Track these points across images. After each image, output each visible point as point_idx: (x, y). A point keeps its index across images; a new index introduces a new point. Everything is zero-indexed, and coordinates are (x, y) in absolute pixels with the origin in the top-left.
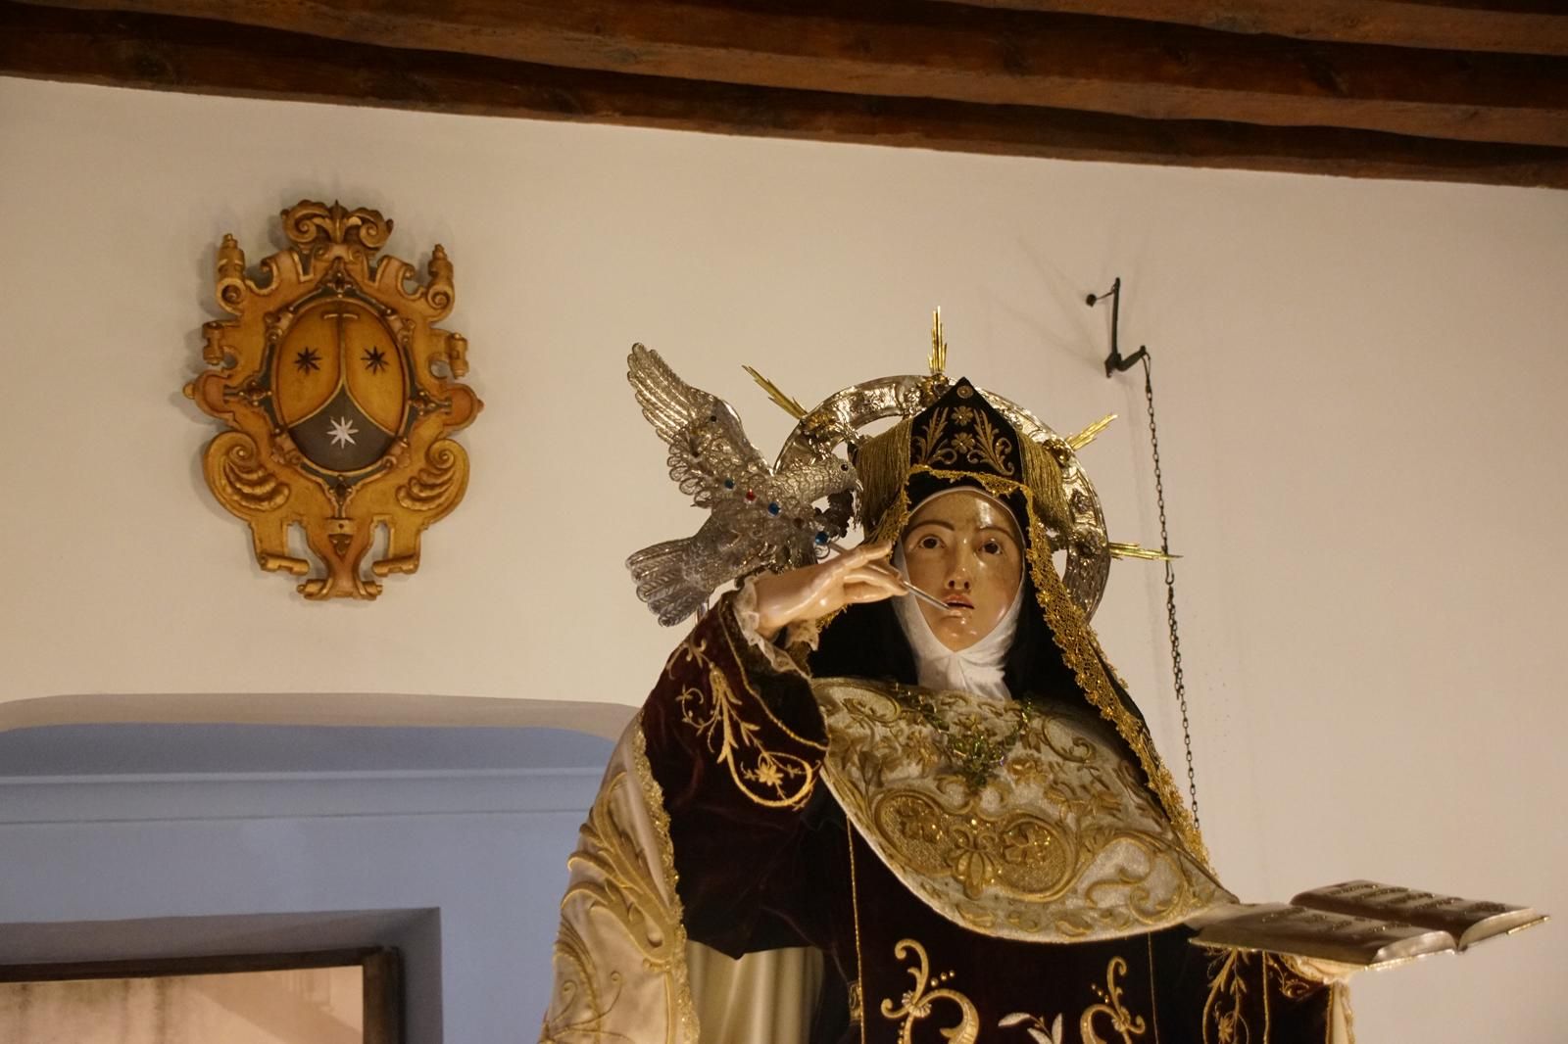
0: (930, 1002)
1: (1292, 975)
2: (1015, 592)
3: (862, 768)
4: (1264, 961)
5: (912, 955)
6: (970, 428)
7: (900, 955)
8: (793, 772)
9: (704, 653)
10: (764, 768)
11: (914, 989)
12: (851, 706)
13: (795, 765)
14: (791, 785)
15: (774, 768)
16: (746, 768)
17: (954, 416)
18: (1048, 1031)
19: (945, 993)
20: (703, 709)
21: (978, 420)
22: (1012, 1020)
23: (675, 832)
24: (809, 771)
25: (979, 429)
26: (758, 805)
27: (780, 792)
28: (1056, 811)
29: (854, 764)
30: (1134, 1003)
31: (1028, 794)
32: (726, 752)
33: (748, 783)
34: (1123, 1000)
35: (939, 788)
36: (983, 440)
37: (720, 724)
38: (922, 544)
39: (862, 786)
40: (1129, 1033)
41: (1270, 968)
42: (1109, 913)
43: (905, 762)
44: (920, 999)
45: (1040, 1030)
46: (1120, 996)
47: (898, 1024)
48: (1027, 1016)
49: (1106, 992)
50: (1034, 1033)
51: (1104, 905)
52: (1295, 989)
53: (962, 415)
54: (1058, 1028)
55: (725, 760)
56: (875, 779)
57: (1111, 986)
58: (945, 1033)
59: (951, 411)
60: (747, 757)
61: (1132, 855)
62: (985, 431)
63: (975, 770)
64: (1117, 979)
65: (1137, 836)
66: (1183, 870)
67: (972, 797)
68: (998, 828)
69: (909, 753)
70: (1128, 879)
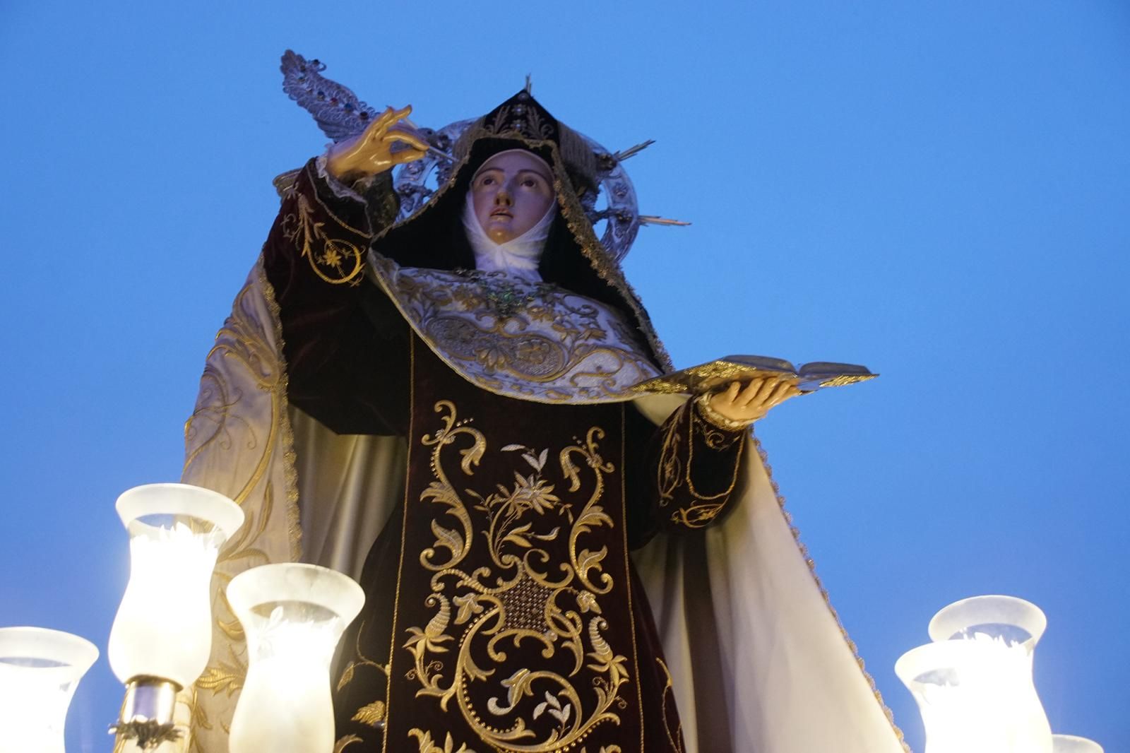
0: (455, 435)
1: (711, 427)
2: (545, 211)
3: (423, 303)
4: (691, 420)
5: (446, 411)
6: (524, 117)
7: (438, 409)
8: (347, 254)
9: (297, 190)
10: (328, 253)
11: (444, 428)
13: (348, 248)
15: (335, 252)
16: (318, 255)
17: (513, 110)
18: (537, 457)
19: (465, 430)
21: (530, 112)
22: (512, 448)
23: (283, 316)
24: (358, 255)
25: (530, 117)
26: (327, 283)
27: (341, 272)
28: (557, 335)
29: (416, 298)
30: (605, 452)
31: (542, 326)
32: (306, 248)
33: (320, 267)
34: (596, 451)
35: (477, 318)
36: (532, 123)
37: (303, 229)
38: (483, 183)
39: (422, 313)
40: (601, 471)
41: (695, 424)
42: (585, 390)
43: (454, 302)
44: (450, 431)
45: (531, 455)
46: (595, 448)
47: (431, 449)
48: (522, 447)
49: (585, 442)
50: (526, 456)
51: (581, 385)
52: (715, 438)
53: (519, 110)
54: (544, 455)
55: (306, 253)
56: (432, 308)
57: (589, 440)
58: (462, 452)
59: (512, 108)
60: (318, 248)
61: (606, 360)
62: (534, 119)
63: (505, 312)
64: (595, 439)
65: (613, 350)
66: (645, 372)
67: (500, 324)
68: (513, 344)
69: (457, 296)
70: (602, 373)
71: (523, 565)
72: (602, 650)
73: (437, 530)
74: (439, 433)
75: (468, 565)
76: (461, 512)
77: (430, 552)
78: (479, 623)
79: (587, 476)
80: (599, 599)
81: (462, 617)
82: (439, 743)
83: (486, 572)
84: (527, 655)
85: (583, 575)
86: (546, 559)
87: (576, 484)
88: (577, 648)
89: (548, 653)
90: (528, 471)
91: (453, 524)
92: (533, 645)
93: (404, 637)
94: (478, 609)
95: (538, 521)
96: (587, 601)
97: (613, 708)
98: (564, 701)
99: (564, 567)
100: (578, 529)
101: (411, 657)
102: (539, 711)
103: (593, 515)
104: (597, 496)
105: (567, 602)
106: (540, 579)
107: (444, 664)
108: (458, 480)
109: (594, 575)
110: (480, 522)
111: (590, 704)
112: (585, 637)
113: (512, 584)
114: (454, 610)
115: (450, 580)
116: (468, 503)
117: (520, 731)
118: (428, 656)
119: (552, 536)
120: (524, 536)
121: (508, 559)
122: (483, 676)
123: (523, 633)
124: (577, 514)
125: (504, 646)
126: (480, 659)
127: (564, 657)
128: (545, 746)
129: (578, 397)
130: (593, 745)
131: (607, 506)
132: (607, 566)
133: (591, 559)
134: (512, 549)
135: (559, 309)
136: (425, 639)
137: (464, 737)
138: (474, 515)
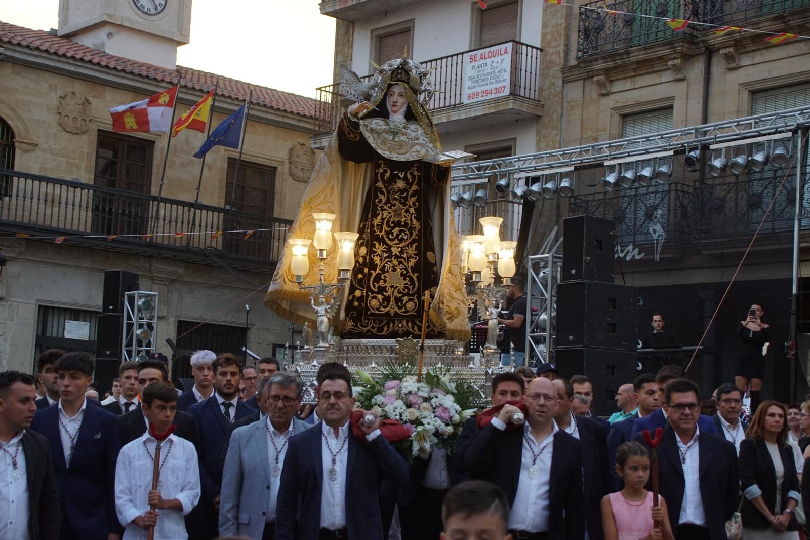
0: (383, 170)
2: (405, 104)
3: (376, 134)
5: (381, 163)
6: (401, 74)
7: (379, 162)
9: (344, 117)
12: (376, 123)
14: (356, 137)
18: (402, 174)
19: (385, 168)
22: (396, 172)
24: (358, 135)
27: (354, 138)
28: (407, 140)
29: (374, 133)
30: (418, 170)
31: (404, 138)
33: (350, 137)
34: (416, 170)
35: (388, 136)
37: (345, 129)
38: (390, 96)
39: (375, 136)
40: (417, 175)
42: (413, 157)
45: (400, 174)
47: (378, 173)
48: (398, 172)
49: (414, 168)
54: (403, 174)
55: (346, 134)
56: (378, 135)
58: (385, 174)
59: (398, 70)
60: (349, 133)
62: (404, 74)
63: (395, 134)
64: (416, 167)
65: (420, 144)
66: (427, 150)
67: (394, 138)
68: (397, 144)
69: (384, 131)
70: (417, 152)
71: (398, 203)
72: (414, 221)
73: (379, 195)
74: (380, 169)
75: (386, 204)
76: (384, 190)
77: (377, 200)
78: (388, 217)
79: (413, 178)
80: (415, 209)
81: (384, 216)
82: (380, 245)
83: (389, 205)
84: (398, 224)
85: (411, 204)
86: (403, 201)
87: (411, 180)
88: (409, 222)
89: (403, 223)
90: (399, 178)
91: (382, 193)
92: (400, 222)
93: (372, 220)
94: (388, 214)
95: (402, 191)
96: (412, 210)
97: (416, 235)
98: (406, 234)
99: (407, 202)
100: (410, 192)
101: (374, 226)
102: (400, 237)
103: (414, 187)
104: (416, 182)
105: (407, 211)
106: (401, 206)
107: (380, 227)
108: (384, 182)
109: (414, 204)
110: (388, 192)
111: (411, 234)
112: (411, 219)
113: (395, 208)
114: (383, 214)
116: (386, 187)
117: (396, 242)
118: (377, 225)
119: (404, 195)
120: (398, 196)
121: (394, 201)
122: (388, 229)
123: (397, 219)
124: (410, 188)
125: (393, 222)
126: (388, 226)
127: (406, 224)
128: (402, 245)
129: (411, 159)
130: (411, 244)
131: (418, 184)
132: (417, 200)
133: (413, 199)
134: (395, 199)
135: (409, 131)
136: (377, 221)
137: (385, 243)
138: (387, 191)
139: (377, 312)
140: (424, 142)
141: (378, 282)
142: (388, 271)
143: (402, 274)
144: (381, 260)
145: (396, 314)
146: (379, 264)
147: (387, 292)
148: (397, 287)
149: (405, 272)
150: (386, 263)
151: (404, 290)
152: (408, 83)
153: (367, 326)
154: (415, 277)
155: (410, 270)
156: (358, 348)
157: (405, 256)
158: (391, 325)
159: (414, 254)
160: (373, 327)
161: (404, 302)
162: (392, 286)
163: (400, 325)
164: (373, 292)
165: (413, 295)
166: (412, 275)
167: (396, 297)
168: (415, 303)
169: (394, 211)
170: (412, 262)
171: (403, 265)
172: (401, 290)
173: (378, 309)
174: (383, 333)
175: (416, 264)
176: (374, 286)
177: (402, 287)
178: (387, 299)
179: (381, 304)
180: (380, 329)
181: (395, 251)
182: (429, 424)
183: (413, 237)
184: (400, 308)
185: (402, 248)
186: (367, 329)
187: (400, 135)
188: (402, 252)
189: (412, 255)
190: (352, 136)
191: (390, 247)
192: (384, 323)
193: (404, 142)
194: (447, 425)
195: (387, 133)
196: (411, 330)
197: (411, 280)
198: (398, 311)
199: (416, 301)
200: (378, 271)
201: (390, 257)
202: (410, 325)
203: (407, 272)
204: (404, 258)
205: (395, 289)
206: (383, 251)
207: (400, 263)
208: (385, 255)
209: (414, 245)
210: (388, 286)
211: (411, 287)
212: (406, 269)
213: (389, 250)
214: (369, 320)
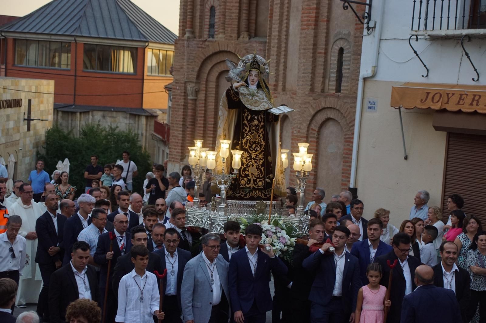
0: (247, 114)
2: (258, 80)
3: (243, 96)
5: (246, 111)
6: (255, 64)
9: (231, 89)
12: (243, 90)
14: (237, 99)
16: (233, 98)
18: (256, 117)
20: (231, 93)
22: (253, 116)
28: (258, 99)
30: (264, 115)
31: (257, 98)
32: (232, 96)
35: (250, 97)
40: (263, 117)
42: (262, 109)
47: (244, 116)
53: (255, 63)
57: (262, 114)
58: (248, 117)
61: (264, 104)
62: (257, 65)
63: (253, 96)
65: (265, 102)
66: (269, 105)
67: (252, 98)
68: (254, 101)
69: (247, 94)
70: (264, 106)
71: (254, 132)
72: (262, 141)
73: (245, 127)
74: (245, 114)
75: (249, 132)
76: (248, 125)
77: (244, 130)
78: (250, 139)
79: (261, 118)
80: (263, 135)
81: (248, 139)
82: (246, 153)
83: (250, 133)
84: (254, 143)
86: (257, 131)
87: (260, 120)
88: (260, 141)
89: (257, 142)
90: (255, 119)
91: (247, 126)
92: (255, 141)
93: (242, 140)
94: (250, 137)
95: (256, 126)
96: (261, 136)
98: (258, 148)
99: (259, 131)
100: (260, 126)
101: (242, 143)
102: (256, 149)
103: (262, 124)
104: (262, 121)
105: (259, 136)
106: (256, 133)
107: (246, 144)
108: (247, 120)
109: (262, 132)
111: (261, 148)
112: (261, 140)
113: (253, 134)
114: (247, 138)
115: (247, 134)
116: (249, 124)
117: (254, 151)
118: (244, 143)
119: (258, 128)
120: (254, 128)
121: (253, 131)
122: (250, 145)
123: (254, 140)
124: (260, 124)
125: (252, 142)
126: (250, 143)
127: (258, 142)
128: (256, 153)
129: (261, 110)
130: (261, 152)
131: (264, 122)
132: (263, 130)
133: (262, 130)
134: (253, 130)
135: (259, 94)
136: (244, 141)
137: (248, 152)
138: (249, 125)
139: (244, 187)
140: (267, 101)
141: (245, 172)
142: (250, 166)
143: (256, 168)
144: (246, 161)
145: (254, 188)
146: (245, 163)
147: (249, 177)
148: (254, 174)
149: (258, 167)
150: (249, 162)
151: (257, 176)
152: (259, 70)
153: (239, 193)
154: (262, 169)
155: (260, 166)
156: (236, 205)
157: (258, 159)
158: (251, 193)
159: (262, 158)
160: (242, 194)
161: (257, 182)
162: (251, 174)
163: (255, 193)
164: (242, 177)
165: (262, 178)
166: (261, 168)
167: (254, 179)
168: (263, 182)
169: (252, 136)
170: (262, 161)
171: (257, 163)
172: (256, 176)
173: (245, 185)
174: (247, 197)
175: (263, 163)
176: (243, 174)
177: (256, 174)
178: (249, 180)
179: (246, 183)
180: (246, 195)
181: (253, 156)
182: (277, 246)
183: (262, 149)
184: (255, 185)
185: (257, 155)
186: (239, 195)
187: (255, 96)
188: (256, 157)
189: (261, 158)
190: (235, 98)
191: (251, 154)
192: (247, 192)
193: (258, 100)
194: (285, 246)
195: (249, 95)
196: (260, 196)
197: (261, 171)
198: (254, 186)
199: (263, 181)
200: (245, 166)
201: (251, 159)
202: (260, 193)
203: (259, 167)
204: (257, 160)
205: (253, 175)
206: (247, 156)
207: (256, 162)
208: (248, 158)
209: (262, 153)
210: (250, 174)
211: (260, 174)
212: (258, 165)
213: (250, 156)
214: (240, 190)
